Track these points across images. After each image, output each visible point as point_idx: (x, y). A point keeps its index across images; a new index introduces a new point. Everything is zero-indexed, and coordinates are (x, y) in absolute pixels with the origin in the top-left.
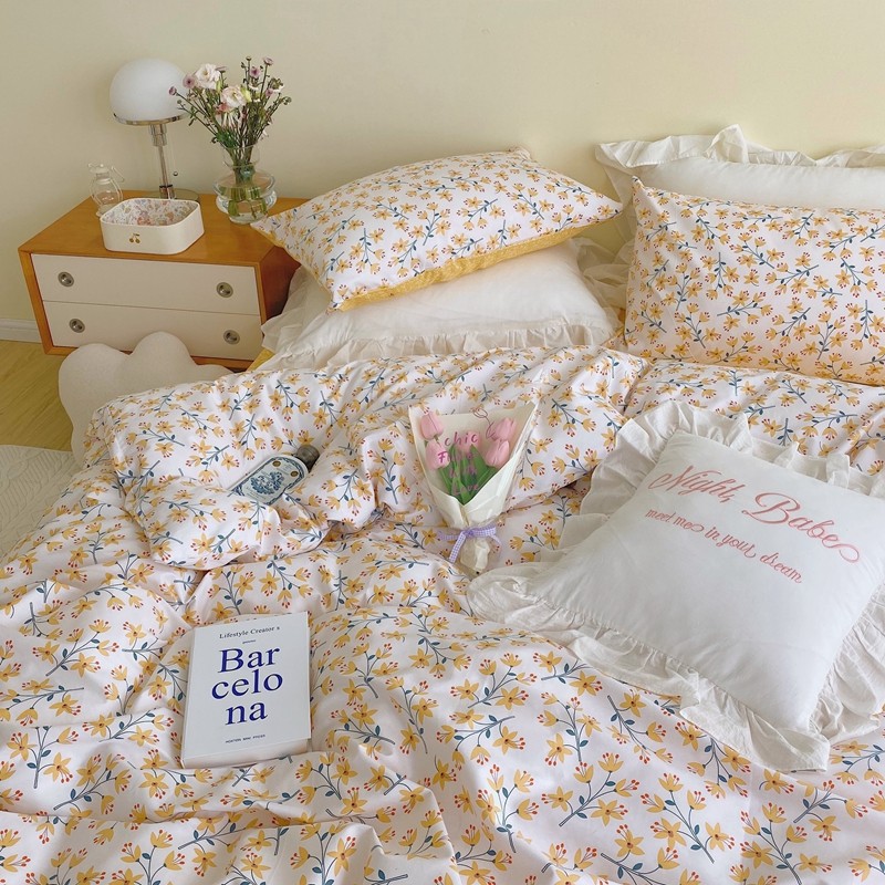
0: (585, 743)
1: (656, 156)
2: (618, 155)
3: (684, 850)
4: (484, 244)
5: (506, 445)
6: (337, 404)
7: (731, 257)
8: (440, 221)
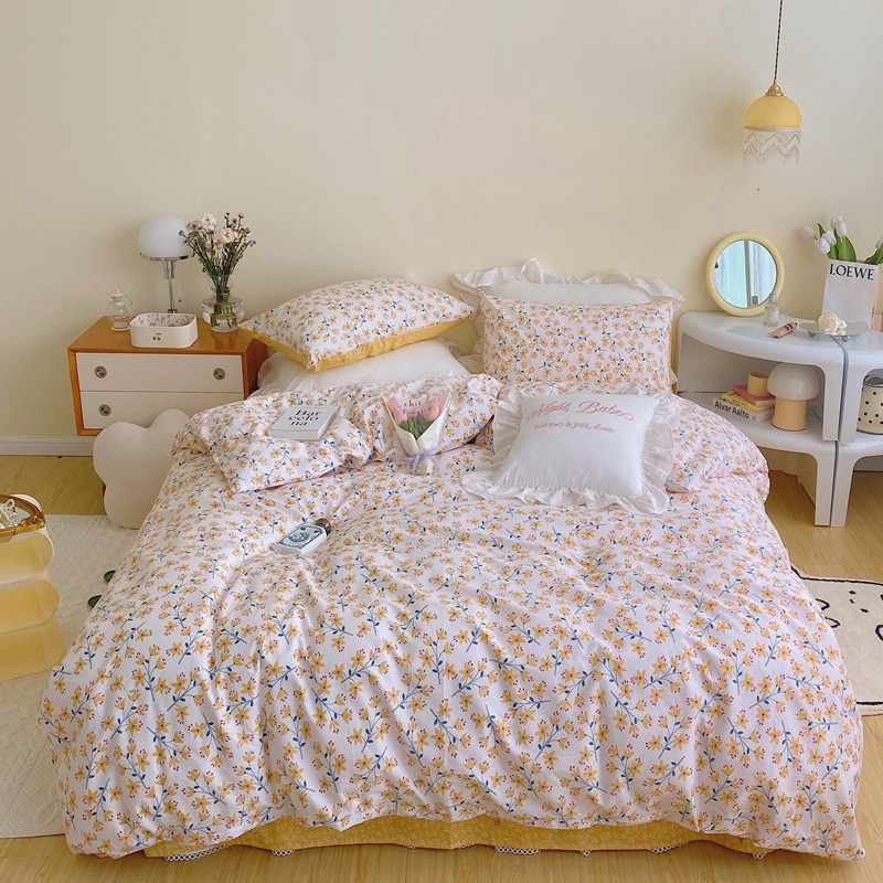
1: (489, 280)
2: (467, 280)
4: (396, 328)
5: (438, 409)
7: (542, 332)
8: (369, 312)
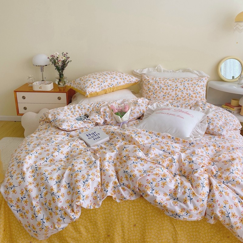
0: (152, 137)
1: (145, 71)
2: (138, 71)
3: (171, 148)
4: (114, 85)
5: (128, 108)
6: (91, 108)
8: (106, 80)
